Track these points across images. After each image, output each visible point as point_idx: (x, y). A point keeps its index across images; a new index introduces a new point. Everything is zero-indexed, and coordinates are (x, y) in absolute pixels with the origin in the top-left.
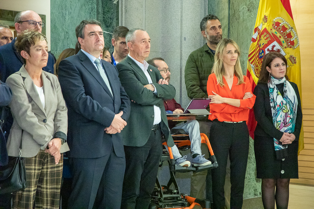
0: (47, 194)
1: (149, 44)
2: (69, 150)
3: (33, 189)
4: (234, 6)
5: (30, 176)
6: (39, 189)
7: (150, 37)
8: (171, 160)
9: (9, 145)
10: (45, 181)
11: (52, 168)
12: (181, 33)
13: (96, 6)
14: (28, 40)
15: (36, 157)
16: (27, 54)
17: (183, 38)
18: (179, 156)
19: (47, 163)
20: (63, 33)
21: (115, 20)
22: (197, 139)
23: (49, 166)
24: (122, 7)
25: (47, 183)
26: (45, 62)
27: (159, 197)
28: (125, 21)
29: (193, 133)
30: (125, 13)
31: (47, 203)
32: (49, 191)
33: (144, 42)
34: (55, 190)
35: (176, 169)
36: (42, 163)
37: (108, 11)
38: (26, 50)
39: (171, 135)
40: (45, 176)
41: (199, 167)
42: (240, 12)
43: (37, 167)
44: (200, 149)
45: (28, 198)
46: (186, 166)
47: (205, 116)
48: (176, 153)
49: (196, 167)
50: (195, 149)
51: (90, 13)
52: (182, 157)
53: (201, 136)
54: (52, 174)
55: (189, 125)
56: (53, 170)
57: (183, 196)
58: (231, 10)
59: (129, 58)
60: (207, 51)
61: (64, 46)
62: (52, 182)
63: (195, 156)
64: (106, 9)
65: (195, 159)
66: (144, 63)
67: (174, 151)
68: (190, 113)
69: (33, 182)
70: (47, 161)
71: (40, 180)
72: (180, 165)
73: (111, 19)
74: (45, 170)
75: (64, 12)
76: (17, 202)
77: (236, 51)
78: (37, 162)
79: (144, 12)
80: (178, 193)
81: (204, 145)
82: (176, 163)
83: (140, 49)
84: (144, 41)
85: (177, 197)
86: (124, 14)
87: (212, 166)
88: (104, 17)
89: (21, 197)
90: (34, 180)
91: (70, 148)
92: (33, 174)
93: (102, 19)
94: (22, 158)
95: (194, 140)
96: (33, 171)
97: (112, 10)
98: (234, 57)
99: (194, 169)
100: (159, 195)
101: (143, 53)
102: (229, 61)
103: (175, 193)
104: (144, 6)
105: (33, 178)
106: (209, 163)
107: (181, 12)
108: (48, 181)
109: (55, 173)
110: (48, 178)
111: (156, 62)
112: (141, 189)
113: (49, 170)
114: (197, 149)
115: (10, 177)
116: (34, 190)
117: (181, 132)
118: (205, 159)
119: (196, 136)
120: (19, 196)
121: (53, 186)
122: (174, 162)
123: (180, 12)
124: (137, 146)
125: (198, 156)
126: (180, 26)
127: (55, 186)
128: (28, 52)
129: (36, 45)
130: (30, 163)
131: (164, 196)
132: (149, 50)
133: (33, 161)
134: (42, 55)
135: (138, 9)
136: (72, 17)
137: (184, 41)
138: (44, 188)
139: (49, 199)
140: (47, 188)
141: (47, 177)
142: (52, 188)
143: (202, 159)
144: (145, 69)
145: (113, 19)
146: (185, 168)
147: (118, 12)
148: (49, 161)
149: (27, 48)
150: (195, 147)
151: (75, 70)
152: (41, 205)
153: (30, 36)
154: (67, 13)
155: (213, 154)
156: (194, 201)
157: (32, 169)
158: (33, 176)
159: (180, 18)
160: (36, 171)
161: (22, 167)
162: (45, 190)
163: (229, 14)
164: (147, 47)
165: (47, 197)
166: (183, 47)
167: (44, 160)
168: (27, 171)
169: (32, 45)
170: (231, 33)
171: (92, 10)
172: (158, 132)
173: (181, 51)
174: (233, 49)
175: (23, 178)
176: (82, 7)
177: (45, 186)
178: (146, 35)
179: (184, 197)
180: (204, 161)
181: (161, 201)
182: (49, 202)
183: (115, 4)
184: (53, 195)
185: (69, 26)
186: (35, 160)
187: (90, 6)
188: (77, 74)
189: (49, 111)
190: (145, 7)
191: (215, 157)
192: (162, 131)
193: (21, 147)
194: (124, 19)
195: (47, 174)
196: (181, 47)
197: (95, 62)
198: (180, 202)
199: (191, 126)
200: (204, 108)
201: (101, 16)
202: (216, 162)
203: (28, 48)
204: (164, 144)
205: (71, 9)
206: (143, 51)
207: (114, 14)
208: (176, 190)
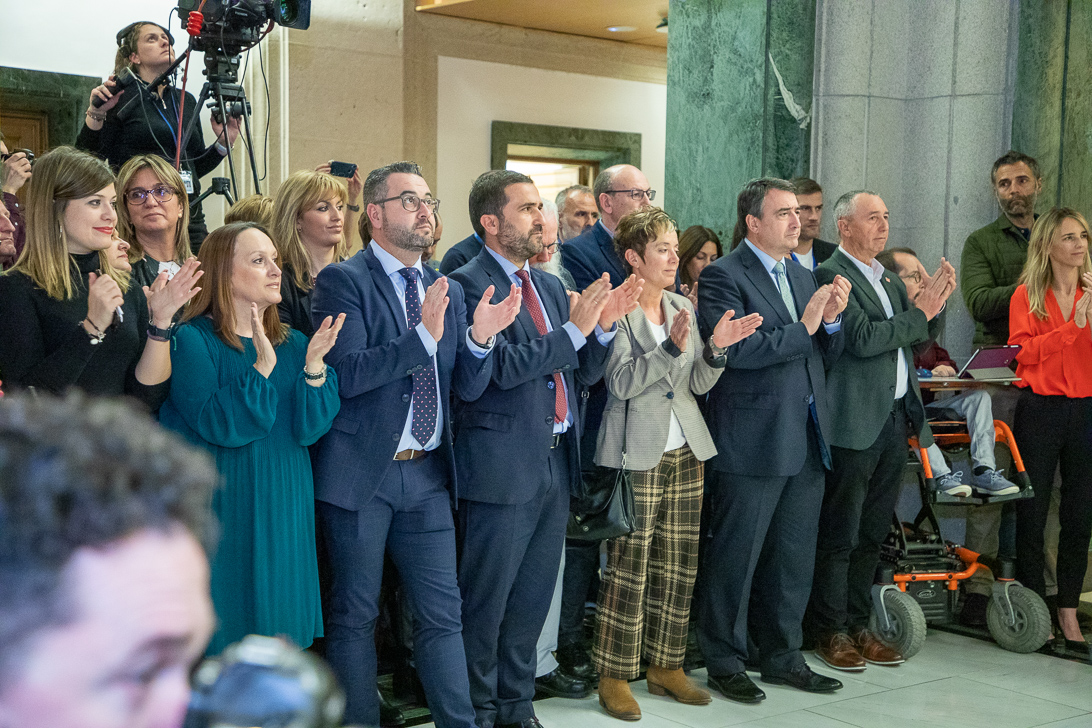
0: (673, 543)
1: (886, 221)
2: (716, 453)
3: (647, 534)
4: (1073, 125)
5: (642, 508)
6: (658, 531)
7: (888, 208)
8: (928, 480)
9: (602, 443)
10: (669, 517)
11: (683, 491)
12: (948, 186)
13: (761, 135)
14: (643, 230)
15: (653, 470)
16: (638, 258)
17: (952, 199)
18: (944, 469)
19: (674, 481)
20: (691, 191)
21: (800, 163)
22: (986, 434)
23: (677, 488)
24: (817, 134)
25: (673, 521)
26: (672, 276)
27: (898, 547)
28: (823, 164)
29: (977, 419)
30: (824, 147)
31: (673, 561)
32: (676, 536)
33: (875, 219)
34: (690, 536)
35: (938, 500)
36: (664, 483)
37: (787, 145)
38: (636, 250)
39: (928, 423)
40: (670, 507)
41: (990, 499)
42: (1088, 136)
43: (655, 491)
44: (992, 455)
45: (638, 552)
46: (962, 495)
47: (1006, 384)
48: (939, 463)
49: (985, 497)
50: (982, 454)
51: (749, 149)
52: (951, 474)
53: (995, 426)
54: (684, 504)
55: (967, 400)
56: (685, 495)
57: (950, 546)
58: (1066, 135)
59: (841, 255)
60: (1008, 229)
61: (692, 217)
62: (684, 520)
63: (981, 470)
64: (783, 141)
65: (981, 477)
66: (874, 265)
67: (934, 459)
68: (972, 377)
69: (648, 521)
70: (675, 477)
71: (661, 516)
72: (947, 491)
73: (792, 161)
74: (670, 495)
75: (694, 147)
76: (617, 559)
77: (1085, 235)
78: (655, 480)
79: (865, 143)
80: (939, 541)
81: (1001, 447)
82: (939, 487)
83: (866, 232)
84: (873, 215)
85: (937, 551)
86: (820, 148)
87: (1020, 496)
88: (778, 158)
89: (624, 549)
90: (650, 516)
91: (717, 449)
92: (648, 504)
93: (774, 161)
94: (628, 472)
95: (978, 435)
96: (649, 499)
97: (796, 143)
98: (1080, 247)
99: (979, 501)
100: (898, 545)
101: (871, 243)
102: (1069, 256)
103: (932, 542)
104: (865, 132)
105: (648, 512)
106: (1015, 489)
107: (950, 141)
108: (676, 517)
109: (688, 502)
110: (676, 511)
111: (899, 257)
112: (862, 533)
113: (677, 496)
114: (985, 456)
115: (607, 510)
116: (650, 536)
117: (949, 415)
118: (1003, 480)
119: (985, 426)
120: (620, 545)
121: (685, 528)
122: (933, 485)
123: (946, 140)
124: (854, 448)
125: (988, 471)
126: (945, 171)
127: (689, 528)
128: (641, 254)
129: (658, 240)
130: (642, 483)
131: (909, 546)
132: (885, 234)
133: (649, 478)
134: (669, 261)
135: (851, 138)
136: (710, 158)
137: (954, 205)
138: (666, 531)
139: (677, 552)
140: (673, 532)
141: (673, 509)
142: (682, 532)
143: (997, 478)
144: (876, 278)
145: (798, 160)
146: (958, 500)
147: (808, 146)
148: (678, 478)
149: (639, 246)
150: (980, 451)
151: (732, 288)
152: (660, 564)
153: (647, 222)
154: (700, 149)
155: (1022, 469)
156: (975, 559)
157: (645, 495)
158: (648, 508)
159: (945, 155)
160: (655, 499)
161: (628, 489)
162: (669, 535)
163: (1062, 145)
164: (881, 229)
165: (673, 549)
166: (951, 218)
167: (669, 475)
168: (637, 498)
169: (651, 240)
170: (1066, 184)
171: (753, 143)
172: (899, 416)
173: (946, 226)
174: (1077, 230)
175: (629, 512)
176: (731, 135)
177: (669, 527)
178: (878, 204)
179: (953, 550)
180: (1002, 485)
181: (902, 558)
182: (677, 558)
183: (802, 129)
184: (685, 546)
185: (702, 176)
186: (653, 476)
187: (749, 135)
188: (737, 297)
189: (678, 376)
190: (868, 131)
191: (1027, 476)
192: (908, 412)
193: (624, 449)
194: (819, 160)
195: (673, 503)
196: (946, 219)
197: (775, 271)
198: (944, 560)
199: (973, 402)
200: (1004, 366)
201: (771, 155)
202: (1030, 488)
203: (643, 245)
204: (912, 440)
205: (708, 140)
206: (871, 237)
207: (799, 151)
208: (936, 534)
